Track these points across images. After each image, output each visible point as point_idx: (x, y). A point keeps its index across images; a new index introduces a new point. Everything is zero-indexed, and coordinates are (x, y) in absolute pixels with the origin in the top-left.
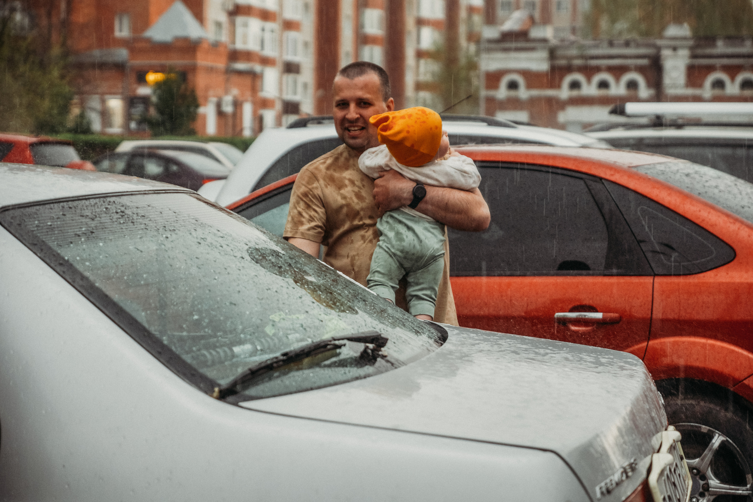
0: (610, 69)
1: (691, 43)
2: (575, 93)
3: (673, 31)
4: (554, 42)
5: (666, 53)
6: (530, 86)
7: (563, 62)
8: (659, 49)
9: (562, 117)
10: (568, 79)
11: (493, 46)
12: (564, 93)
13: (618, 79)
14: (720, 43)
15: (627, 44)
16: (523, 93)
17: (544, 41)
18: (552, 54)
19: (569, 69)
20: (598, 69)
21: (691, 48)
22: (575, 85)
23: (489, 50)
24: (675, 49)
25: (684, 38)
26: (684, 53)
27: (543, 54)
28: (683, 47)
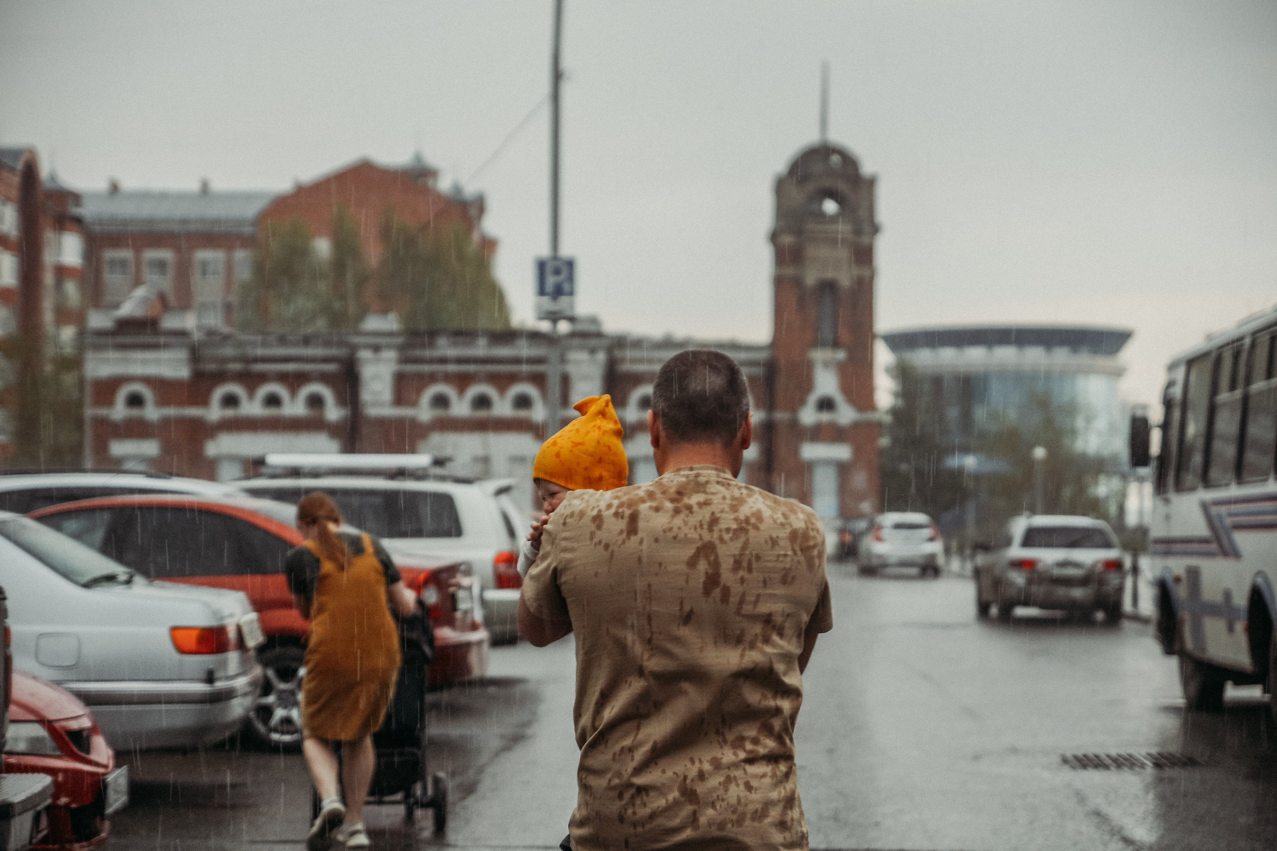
0: (282, 378)
1: (400, 340)
2: (230, 413)
3: (373, 323)
4: (197, 336)
5: (364, 354)
6: (162, 402)
7: (211, 367)
8: (354, 348)
9: (212, 449)
10: (219, 393)
11: (102, 340)
12: (214, 412)
13: (294, 391)
14: (442, 341)
15: (307, 341)
16: (152, 412)
17: (182, 334)
18: (195, 355)
19: (220, 377)
20: (263, 378)
21: (401, 348)
22: (230, 401)
23: (98, 348)
24: (376, 349)
25: (391, 334)
26: (390, 355)
27: (182, 355)
28: (389, 347)
